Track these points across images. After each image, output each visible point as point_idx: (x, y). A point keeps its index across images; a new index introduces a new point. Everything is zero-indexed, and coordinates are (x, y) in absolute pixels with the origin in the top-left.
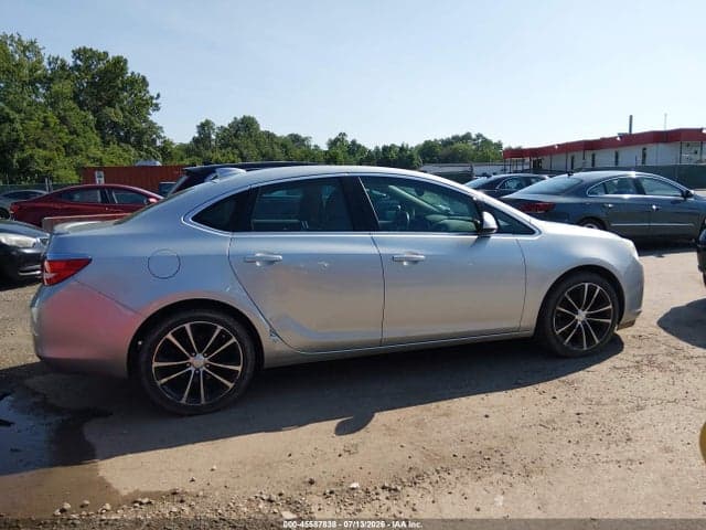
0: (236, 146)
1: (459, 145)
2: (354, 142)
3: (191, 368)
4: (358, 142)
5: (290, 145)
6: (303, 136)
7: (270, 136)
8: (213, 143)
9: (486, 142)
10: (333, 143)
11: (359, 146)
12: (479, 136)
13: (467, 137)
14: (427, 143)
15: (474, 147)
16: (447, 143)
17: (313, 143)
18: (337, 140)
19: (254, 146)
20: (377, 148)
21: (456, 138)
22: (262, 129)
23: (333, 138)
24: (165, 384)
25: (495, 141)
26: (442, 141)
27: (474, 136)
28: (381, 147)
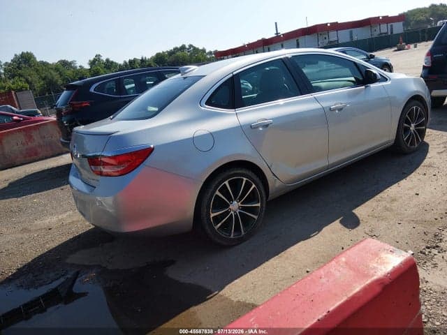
0: (20, 76)
1: (179, 53)
2: (107, 60)
3: (232, 212)
4: (111, 60)
5: (62, 68)
6: (69, 61)
7: (44, 64)
8: (3, 76)
9: (196, 50)
10: (92, 63)
11: (112, 62)
12: (191, 46)
13: (183, 47)
14: (158, 55)
15: (189, 54)
16: (171, 53)
17: (78, 65)
18: (95, 61)
19: (35, 72)
20: (125, 62)
21: (176, 49)
22: (38, 60)
23: (92, 59)
24: (220, 227)
25: (201, 48)
26: (168, 52)
27: (187, 47)
28: (128, 62)
